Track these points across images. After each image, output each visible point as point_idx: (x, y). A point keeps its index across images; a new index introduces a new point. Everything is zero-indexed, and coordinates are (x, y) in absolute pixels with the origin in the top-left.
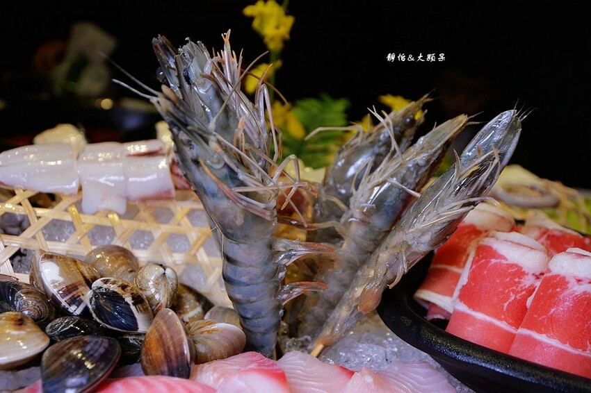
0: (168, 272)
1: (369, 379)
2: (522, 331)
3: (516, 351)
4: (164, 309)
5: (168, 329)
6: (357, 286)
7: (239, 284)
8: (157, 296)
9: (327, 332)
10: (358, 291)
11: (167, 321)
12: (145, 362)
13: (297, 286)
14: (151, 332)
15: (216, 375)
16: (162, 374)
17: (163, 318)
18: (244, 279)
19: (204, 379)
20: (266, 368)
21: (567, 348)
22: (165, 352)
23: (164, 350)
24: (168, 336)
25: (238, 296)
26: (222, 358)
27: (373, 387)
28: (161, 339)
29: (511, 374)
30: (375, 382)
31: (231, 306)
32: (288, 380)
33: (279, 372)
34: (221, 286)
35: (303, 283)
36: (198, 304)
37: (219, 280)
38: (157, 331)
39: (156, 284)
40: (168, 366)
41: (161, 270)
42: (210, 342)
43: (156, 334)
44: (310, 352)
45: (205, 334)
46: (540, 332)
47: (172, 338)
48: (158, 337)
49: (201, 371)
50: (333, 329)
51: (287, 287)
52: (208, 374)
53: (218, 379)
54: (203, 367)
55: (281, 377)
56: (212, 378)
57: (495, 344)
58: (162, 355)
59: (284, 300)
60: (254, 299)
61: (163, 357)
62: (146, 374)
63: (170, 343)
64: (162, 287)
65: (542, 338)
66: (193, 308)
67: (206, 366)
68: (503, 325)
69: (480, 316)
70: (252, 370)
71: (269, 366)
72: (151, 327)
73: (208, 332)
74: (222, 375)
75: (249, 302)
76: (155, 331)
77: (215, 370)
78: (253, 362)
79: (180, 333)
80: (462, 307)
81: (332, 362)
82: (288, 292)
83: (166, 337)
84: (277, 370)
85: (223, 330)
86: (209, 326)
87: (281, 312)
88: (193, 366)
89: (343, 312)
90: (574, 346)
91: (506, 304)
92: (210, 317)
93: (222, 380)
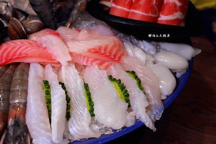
0: (9, 4)
1: (86, 32)
2: (132, 10)
3: (130, 17)
4: (12, 18)
5: (15, 24)
6: (78, 2)
7: (37, 6)
8: (7, 13)
9: (71, 19)
10: (79, 4)
11: (14, 21)
12: (10, 36)
13: (58, 4)
14: (10, 26)
15: (36, 37)
16: (18, 39)
17: (12, 21)
18: (38, 4)
19: (32, 39)
20: (52, 33)
21: (144, 14)
22: (17, 32)
23: (16, 31)
24: (16, 27)
25: (37, 10)
26: (37, 32)
27: (87, 34)
28: (14, 28)
29: (127, 24)
30: (88, 32)
31: (36, 14)
32: (60, 36)
33: (57, 33)
34: (30, 7)
35: (60, 3)
36: (23, 15)
37: (29, 5)
38: (12, 25)
39: (6, 9)
40: (19, 36)
41: (6, 4)
42: (31, 27)
43: (12, 26)
44: (66, 26)
45: (29, 25)
46: (136, 10)
47: (18, 27)
48: (12, 27)
49: (31, 36)
50: (73, 17)
51: (54, 5)
52: (33, 37)
53: (37, 38)
54: (31, 35)
55: (58, 35)
56: (35, 38)
57: (123, 16)
58: (16, 33)
59: (54, 10)
60: (43, 10)
61: (16, 34)
62: (12, 40)
63: (18, 29)
64: (8, 10)
65: (137, 12)
66: (22, 17)
67: (32, 35)
68: (126, 9)
69: (119, 7)
70: (48, 34)
71: (53, 32)
72: (9, 25)
73: (30, 24)
74: (38, 37)
75: (42, 12)
76: (11, 25)
77: (35, 36)
78: (47, 31)
79: (20, 25)
80: (114, 5)
81: (74, 28)
82: (55, 7)
83: (15, 27)
84: (56, 33)
85: (35, 23)
86: (30, 22)
87: (54, 14)
88: (27, 35)
89: (75, 12)
90: (146, 13)
91: (127, 2)
92: (29, 19)
93: (38, 38)
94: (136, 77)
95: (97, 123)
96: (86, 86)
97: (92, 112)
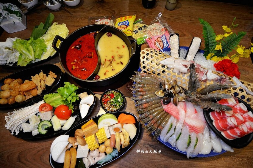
94: (196, 143)
95: (176, 143)
96: (181, 133)
97: (177, 140)
